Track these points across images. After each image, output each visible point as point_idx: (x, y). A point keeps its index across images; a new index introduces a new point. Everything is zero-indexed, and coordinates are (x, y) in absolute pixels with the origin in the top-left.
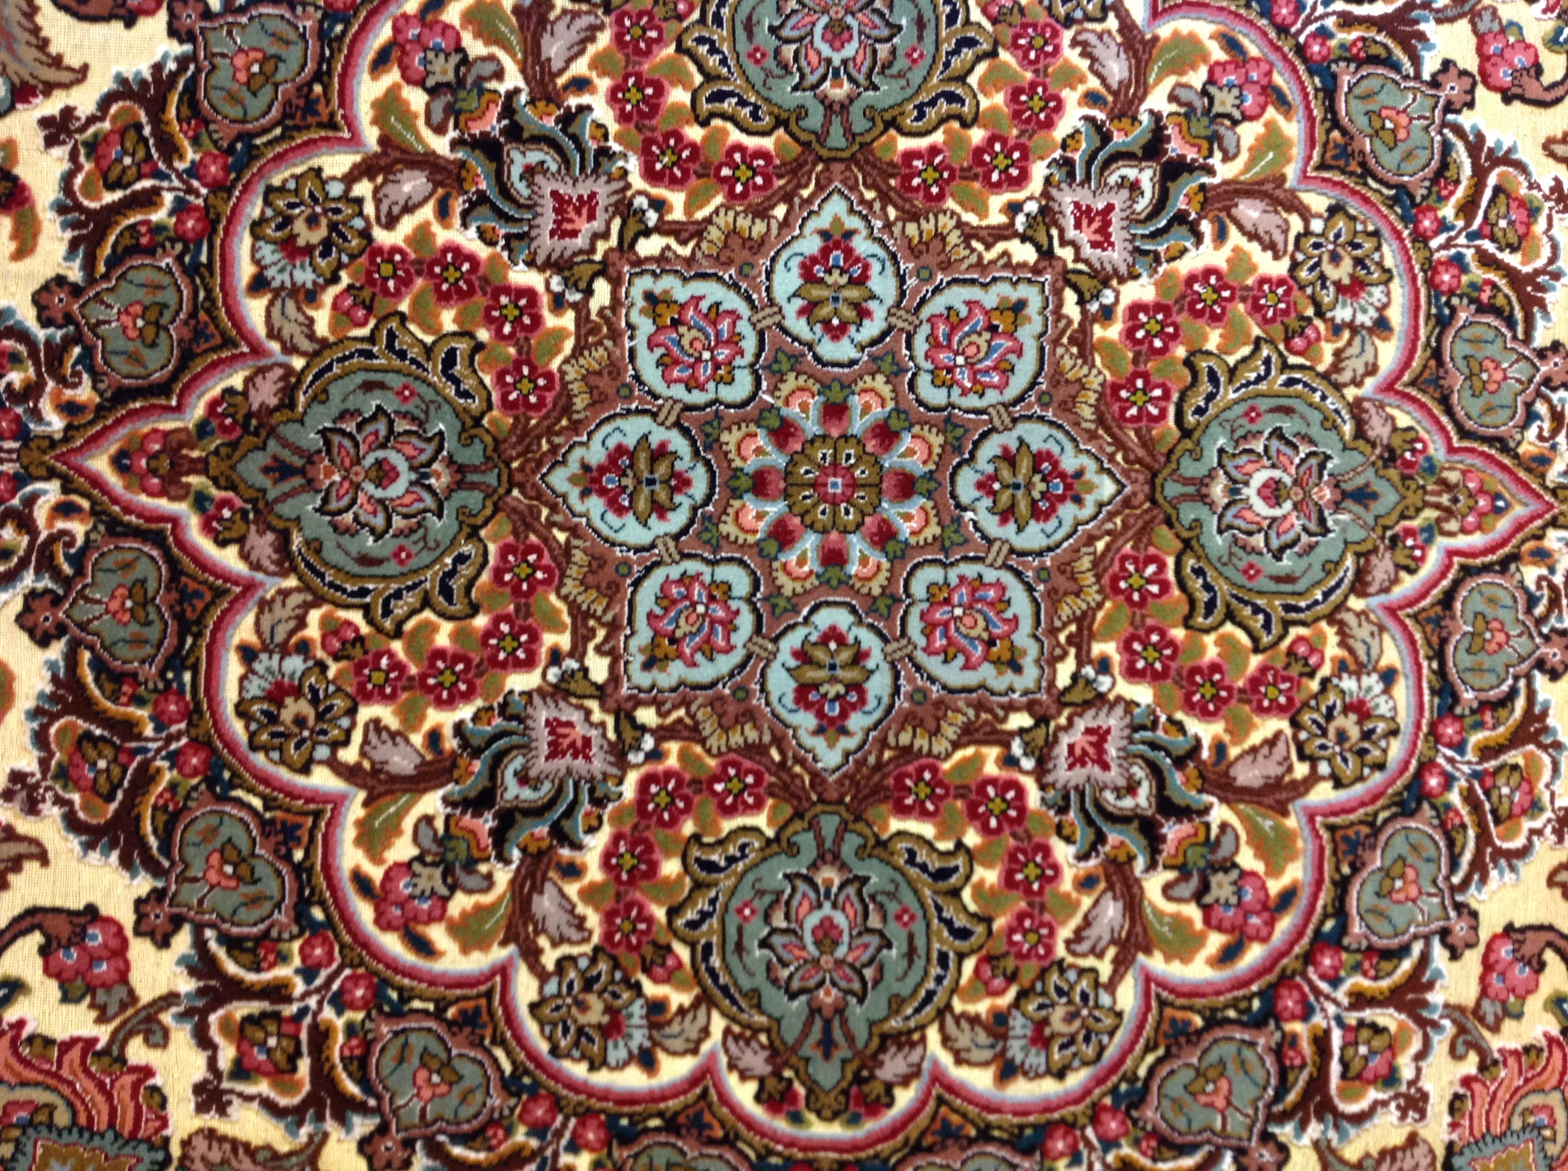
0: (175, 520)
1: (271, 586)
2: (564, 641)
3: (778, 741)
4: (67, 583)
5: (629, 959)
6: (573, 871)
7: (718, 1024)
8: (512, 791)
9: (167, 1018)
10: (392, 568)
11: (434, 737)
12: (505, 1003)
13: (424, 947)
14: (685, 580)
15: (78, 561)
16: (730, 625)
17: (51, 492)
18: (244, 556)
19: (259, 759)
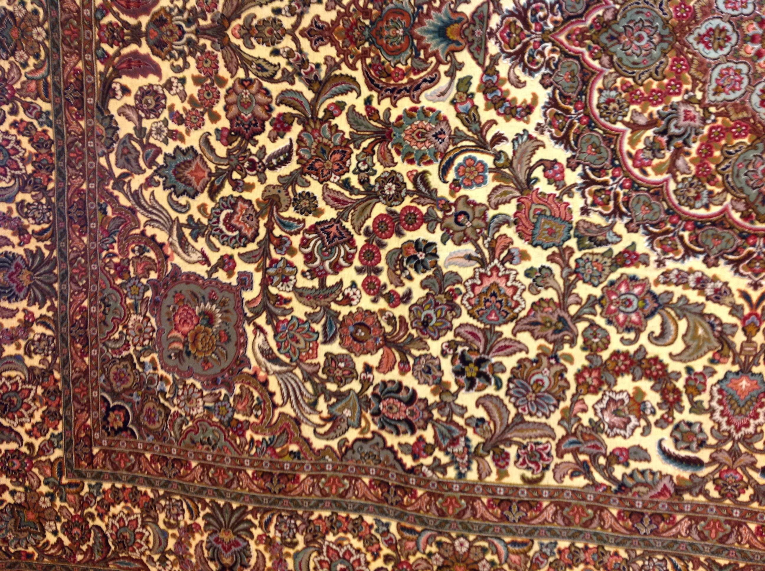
0: (582, 53)
1: (607, 71)
2: (689, 87)
3: (754, 117)
4: (553, 71)
5: (704, 179)
6: (688, 154)
7: (729, 197)
8: (673, 130)
9: (574, 190)
10: (642, 66)
11: (651, 115)
12: (667, 189)
13: (645, 173)
14: (728, 69)
15: (556, 65)
16: (740, 82)
17: (549, 46)
18: (600, 63)
19: (602, 120)
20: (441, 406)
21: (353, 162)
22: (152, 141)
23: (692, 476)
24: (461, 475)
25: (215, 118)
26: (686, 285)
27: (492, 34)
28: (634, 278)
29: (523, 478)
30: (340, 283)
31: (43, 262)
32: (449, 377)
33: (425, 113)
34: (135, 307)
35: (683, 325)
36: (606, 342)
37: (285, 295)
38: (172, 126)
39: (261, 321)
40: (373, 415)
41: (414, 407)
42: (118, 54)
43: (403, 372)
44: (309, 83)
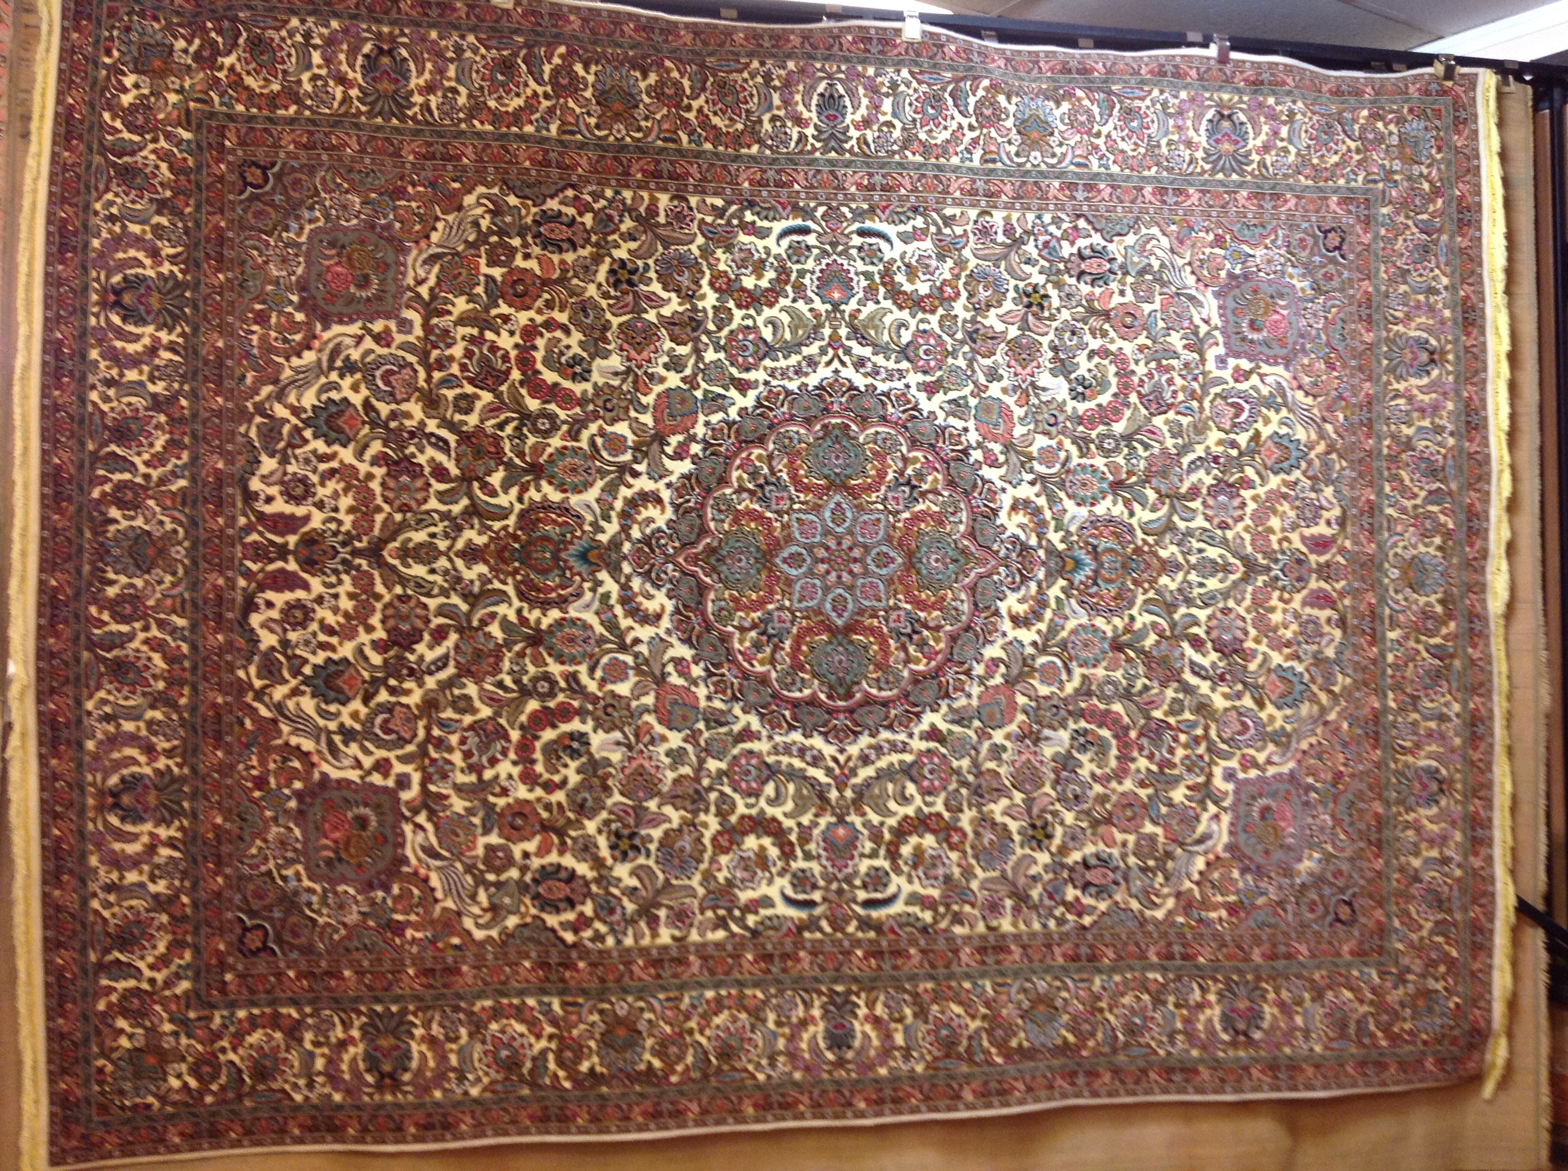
0: (697, 572)
1: (717, 586)
2: (779, 597)
3: (828, 619)
4: (676, 586)
5: (797, 668)
6: (783, 649)
7: (816, 682)
8: (770, 631)
9: (699, 681)
10: (743, 582)
11: (753, 619)
12: (770, 678)
13: (752, 666)
14: (806, 583)
15: (677, 582)
16: (816, 593)
17: (671, 567)
18: (712, 580)
19: (717, 625)
20: (598, 881)
21: (506, 665)
22: (298, 652)
23: (811, 916)
24: (619, 942)
25: (370, 629)
26: (791, 755)
27: (625, 558)
28: (751, 752)
29: (674, 938)
30: (497, 777)
31: (174, 780)
32: (605, 852)
33: (573, 622)
34: (275, 819)
35: (791, 787)
36: (733, 810)
37: (444, 792)
38: (322, 637)
39: (421, 819)
40: (533, 898)
41: (574, 885)
42: (262, 570)
43: (561, 853)
44: (465, 597)
